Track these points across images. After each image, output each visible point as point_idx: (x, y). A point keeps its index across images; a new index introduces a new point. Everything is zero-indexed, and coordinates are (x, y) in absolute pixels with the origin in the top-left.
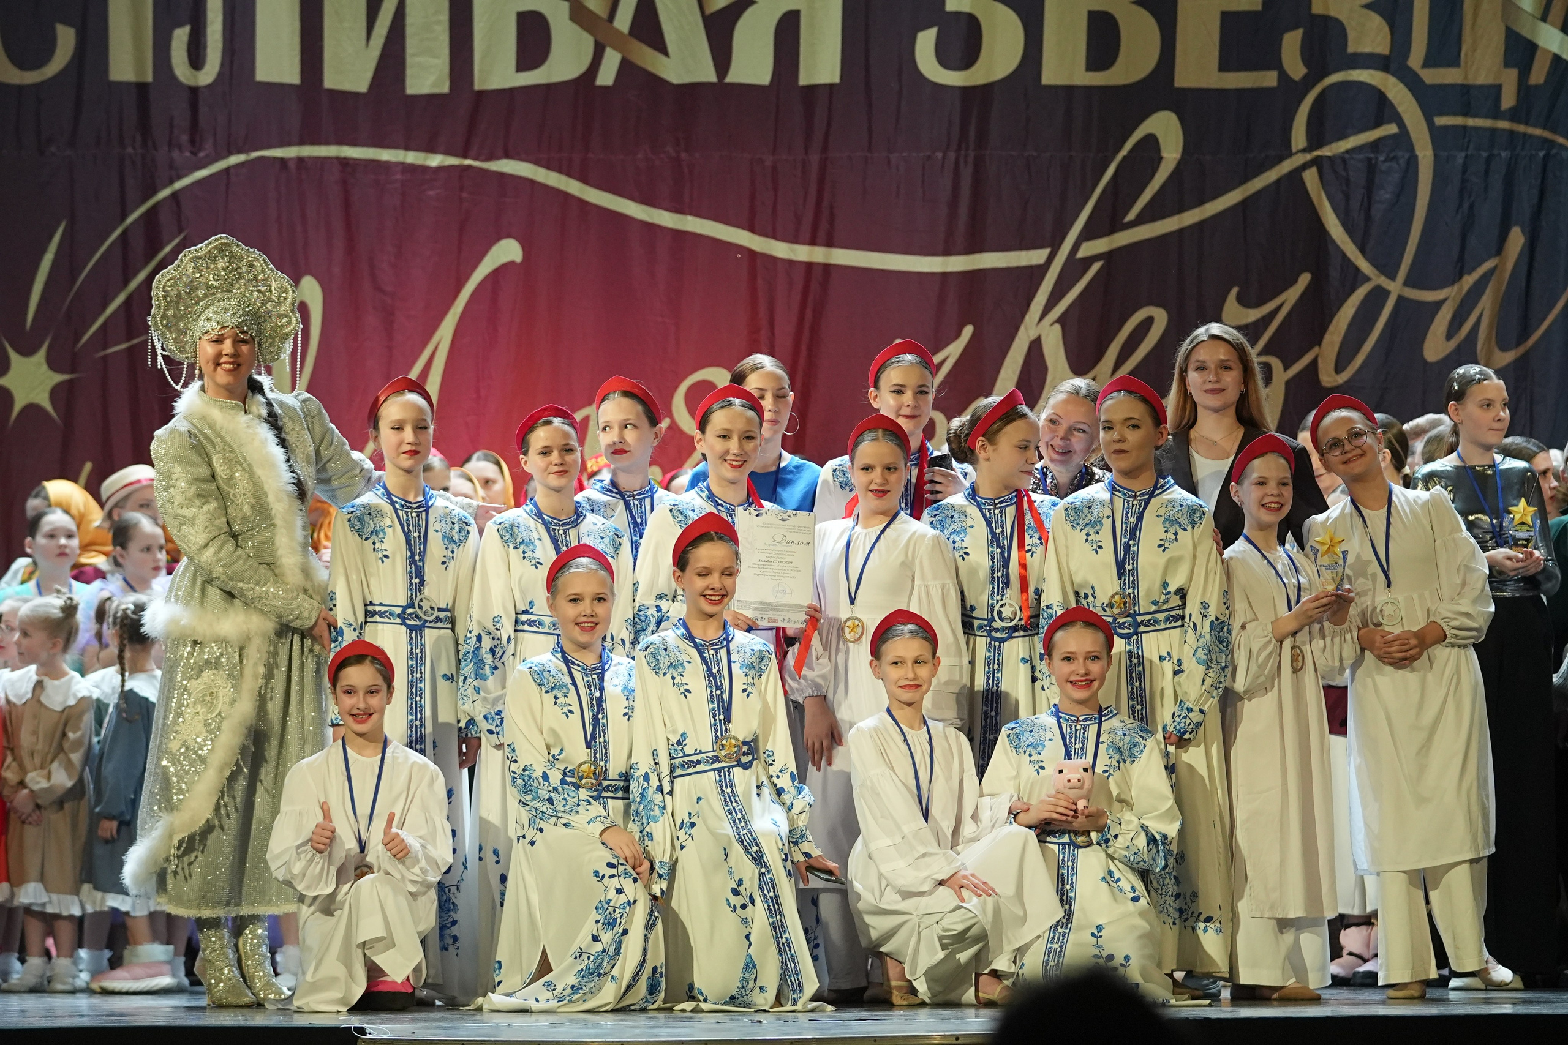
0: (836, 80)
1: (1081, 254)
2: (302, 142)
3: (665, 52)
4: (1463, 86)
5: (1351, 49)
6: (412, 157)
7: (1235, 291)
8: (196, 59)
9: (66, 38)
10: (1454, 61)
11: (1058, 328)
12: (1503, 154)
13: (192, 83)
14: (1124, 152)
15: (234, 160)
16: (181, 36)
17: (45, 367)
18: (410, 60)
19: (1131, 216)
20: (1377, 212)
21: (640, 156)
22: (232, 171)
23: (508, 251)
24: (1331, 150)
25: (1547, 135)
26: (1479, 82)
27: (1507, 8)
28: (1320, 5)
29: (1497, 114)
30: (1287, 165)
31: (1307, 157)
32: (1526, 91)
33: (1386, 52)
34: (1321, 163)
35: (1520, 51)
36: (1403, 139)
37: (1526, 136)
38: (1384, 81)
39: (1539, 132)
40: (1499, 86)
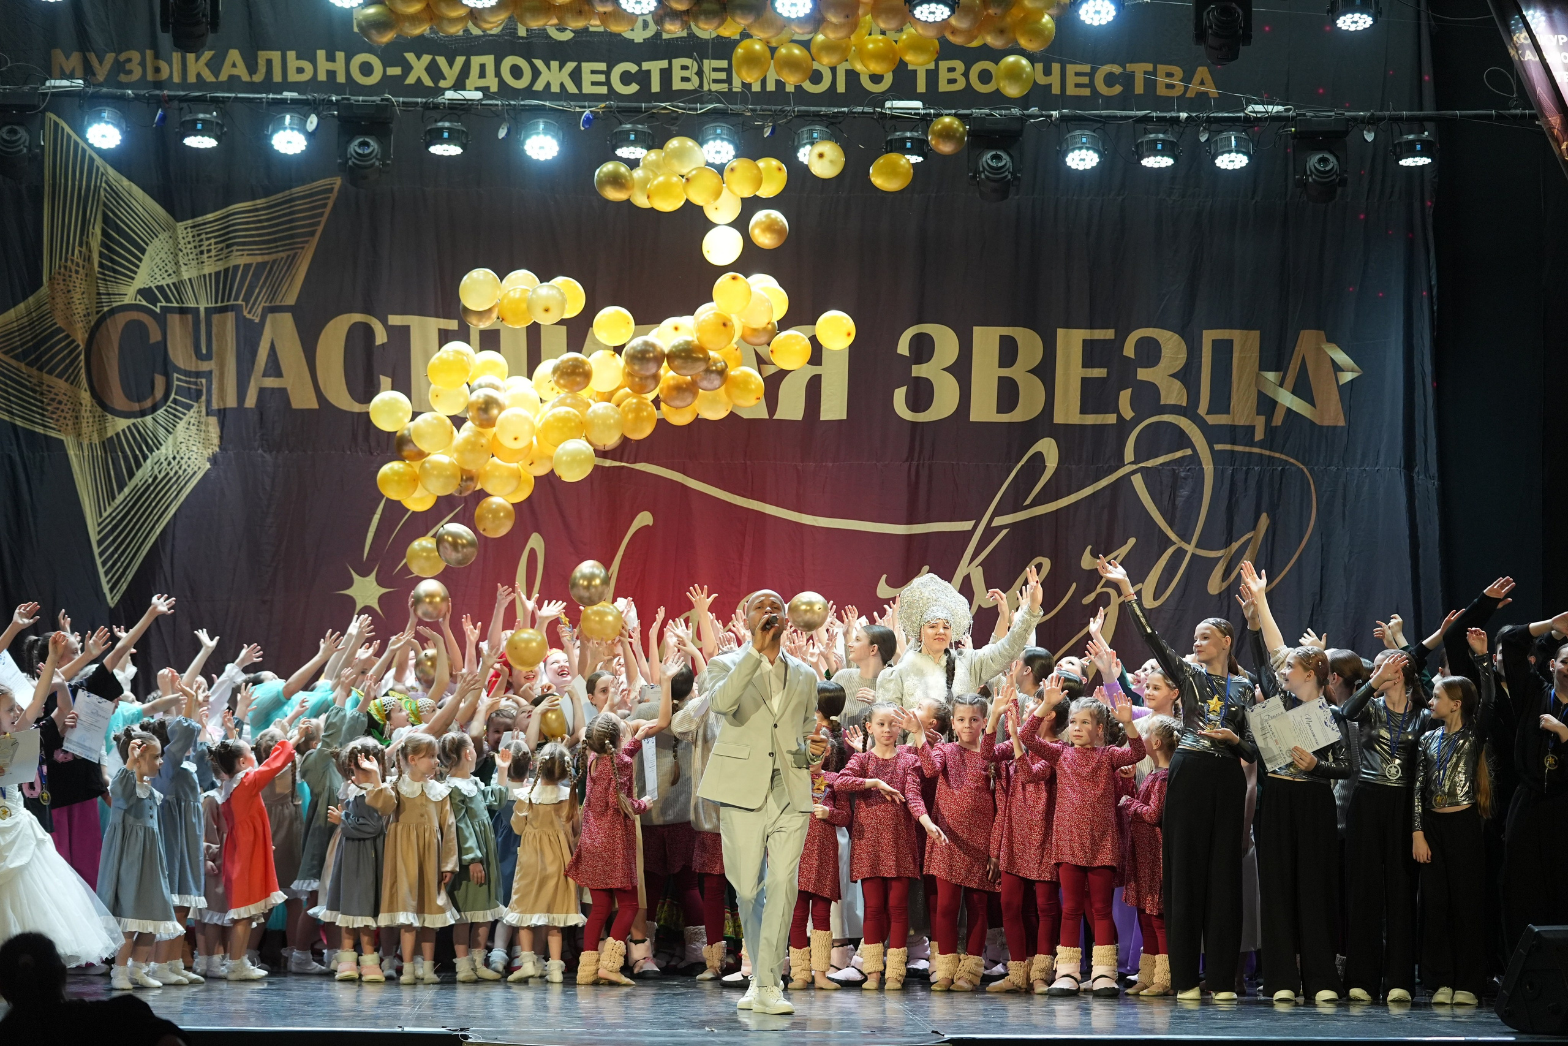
0: (845, 417)
1: (994, 524)
4: (1231, 426)
5: (1162, 402)
7: (1089, 547)
9: (386, 383)
10: (1226, 411)
11: (980, 568)
12: (1256, 468)
14: (1022, 463)
17: (375, 583)
19: (1028, 501)
20: (1179, 501)
21: (723, 462)
23: (645, 519)
24: (1149, 464)
25: (1283, 457)
26: (1242, 423)
27: (1258, 379)
28: (1143, 374)
29: (1252, 443)
30: (1121, 472)
31: (1135, 467)
32: (1270, 430)
33: (1184, 404)
34: (1145, 472)
35: (1267, 405)
36: (1195, 458)
37: (1270, 458)
38: (1183, 423)
39: (1277, 455)
40: (1254, 427)
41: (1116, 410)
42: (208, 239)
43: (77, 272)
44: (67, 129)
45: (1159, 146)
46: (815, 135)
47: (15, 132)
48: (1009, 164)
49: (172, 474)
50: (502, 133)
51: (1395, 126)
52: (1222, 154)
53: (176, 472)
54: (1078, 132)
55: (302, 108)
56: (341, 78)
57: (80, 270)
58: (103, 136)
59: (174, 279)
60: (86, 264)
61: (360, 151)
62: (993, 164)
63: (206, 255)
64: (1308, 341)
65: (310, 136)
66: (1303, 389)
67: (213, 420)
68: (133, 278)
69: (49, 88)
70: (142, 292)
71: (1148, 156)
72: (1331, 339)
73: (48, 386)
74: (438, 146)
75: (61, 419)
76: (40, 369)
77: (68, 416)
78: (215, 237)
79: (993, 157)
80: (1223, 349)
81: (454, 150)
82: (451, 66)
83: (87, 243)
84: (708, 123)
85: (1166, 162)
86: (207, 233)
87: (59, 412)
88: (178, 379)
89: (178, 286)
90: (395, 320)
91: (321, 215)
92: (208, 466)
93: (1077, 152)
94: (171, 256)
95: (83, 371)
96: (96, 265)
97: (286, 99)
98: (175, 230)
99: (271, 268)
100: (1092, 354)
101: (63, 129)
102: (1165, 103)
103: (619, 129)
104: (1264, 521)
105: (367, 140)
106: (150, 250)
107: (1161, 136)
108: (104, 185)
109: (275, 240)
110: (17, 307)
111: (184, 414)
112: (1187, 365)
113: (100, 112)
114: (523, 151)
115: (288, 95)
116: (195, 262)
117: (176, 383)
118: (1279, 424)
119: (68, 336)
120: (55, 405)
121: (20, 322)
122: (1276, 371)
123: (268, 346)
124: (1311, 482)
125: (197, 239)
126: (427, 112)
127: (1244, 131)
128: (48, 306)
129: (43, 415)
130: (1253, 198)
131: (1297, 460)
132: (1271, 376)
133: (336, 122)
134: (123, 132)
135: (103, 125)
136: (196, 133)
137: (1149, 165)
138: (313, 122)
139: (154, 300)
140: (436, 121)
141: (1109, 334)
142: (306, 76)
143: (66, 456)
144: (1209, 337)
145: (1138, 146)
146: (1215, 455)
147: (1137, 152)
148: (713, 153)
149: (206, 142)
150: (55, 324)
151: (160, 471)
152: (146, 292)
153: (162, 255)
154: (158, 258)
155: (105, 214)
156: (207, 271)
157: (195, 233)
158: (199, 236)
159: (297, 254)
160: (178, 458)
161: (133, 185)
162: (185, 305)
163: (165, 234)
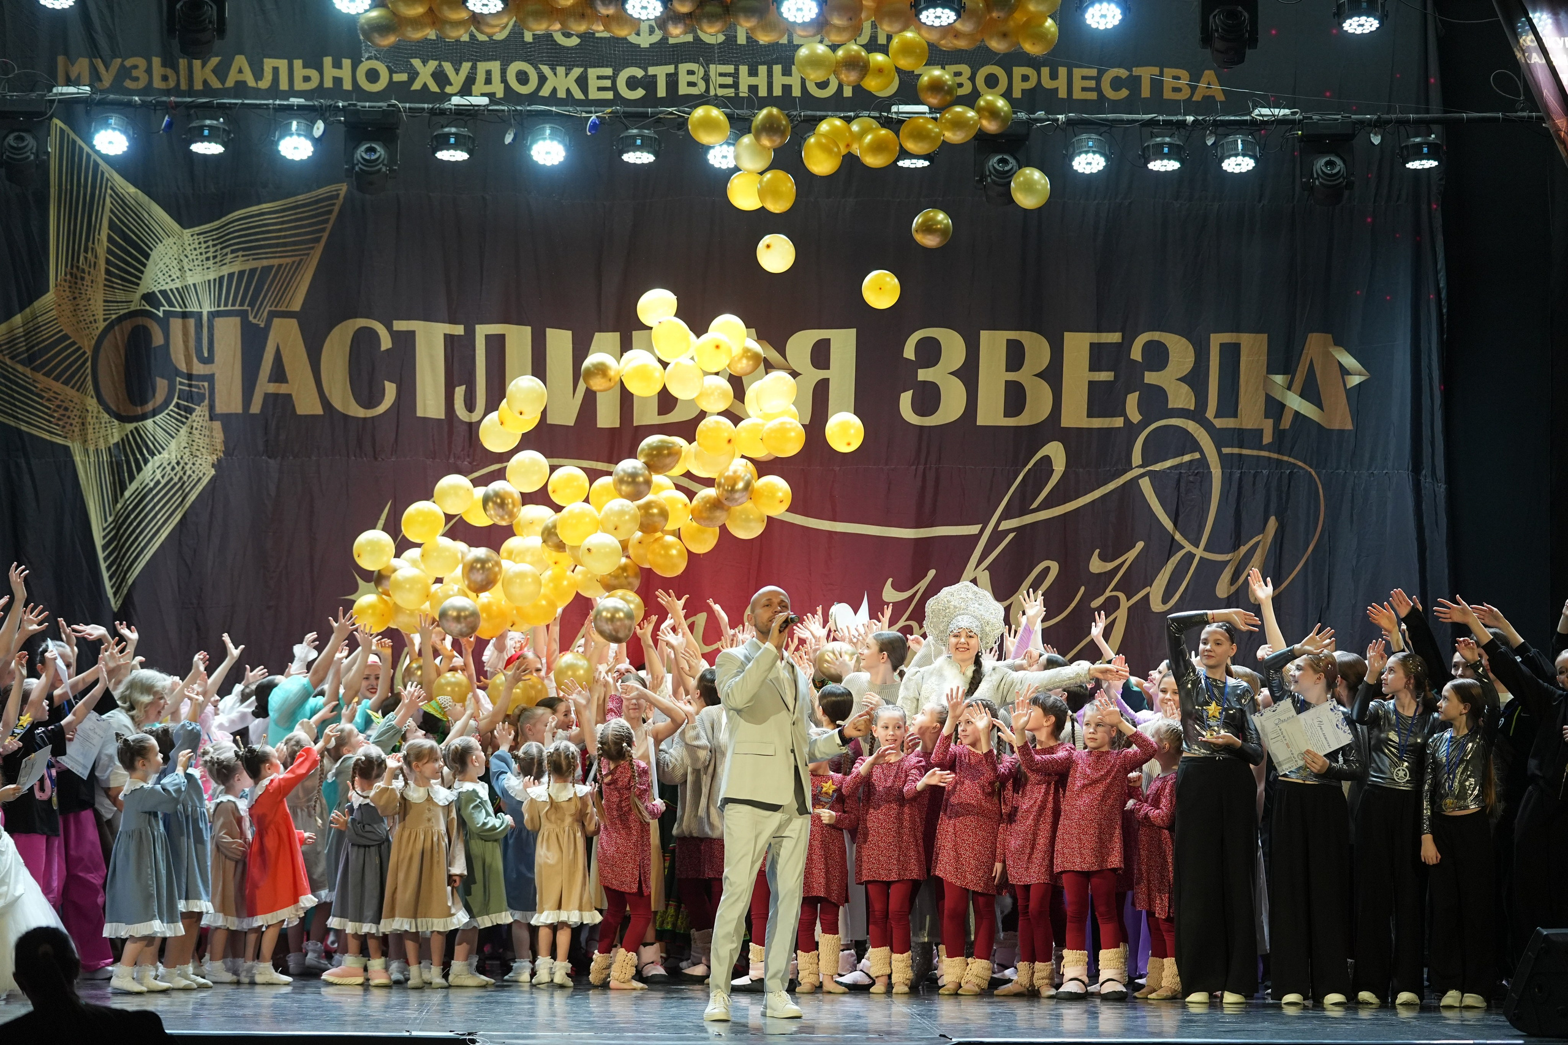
1: (1001, 528)
4: (1239, 429)
5: (1170, 406)
7: (1097, 551)
8: (470, 407)
10: (1234, 414)
11: (987, 572)
12: (1264, 472)
13: (467, 420)
14: (1029, 466)
16: (460, 392)
18: (598, 408)
19: (1035, 505)
24: (1157, 467)
25: (1291, 460)
26: (1249, 427)
27: (1266, 382)
28: (1150, 378)
29: (1261, 448)
30: (1129, 476)
31: (1142, 470)
32: (1279, 434)
33: (1192, 408)
34: (1152, 475)
35: (1275, 409)
36: (1203, 462)
37: (1279, 461)
38: (1191, 426)
39: (1285, 458)
40: (1262, 430)
41: (1123, 413)
42: (214, 246)
43: (83, 279)
44: (73, 135)
45: (1166, 150)
47: (22, 139)
48: (1016, 168)
49: (176, 479)
50: (509, 139)
51: (1402, 128)
52: (1229, 157)
53: (181, 478)
54: (1084, 136)
55: (308, 114)
56: (347, 85)
57: (86, 276)
58: (110, 142)
59: (178, 284)
60: (92, 270)
61: (367, 157)
62: (1000, 167)
63: (211, 261)
64: (1315, 345)
65: (316, 142)
66: (1310, 393)
67: (217, 425)
68: (138, 285)
69: (56, 94)
70: (145, 297)
71: (1155, 160)
72: (1338, 343)
73: (55, 392)
74: (445, 152)
75: (68, 426)
76: (47, 375)
77: (74, 422)
78: (221, 243)
79: (1000, 161)
80: (1231, 354)
81: (461, 156)
82: (457, 71)
83: (92, 249)
85: (1173, 165)
86: (212, 240)
87: (66, 419)
88: (181, 383)
89: (182, 292)
90: (400, 325)
91: (326, 221)
92: (213, 472)
93: (1083, 156)
94: (176, 262)
95: (89, 378)
96: (103, 271)
97: (293, 105)
98: (180, 237)
99: (277, 274)
100: (1098, 357)
101: (69, 136)
102: (1173, 107)
103: (626, 134)
104: (1272, 523)
105: (373, 145)
106: (154, 255)
107: (1167, 139)
108: (109, 191)
110: (23, 313)
112: (1193, 370)
113: (107, 118)
114: (530, 156)
115: (294, 101)
116: (201, 268)
117: (179, 387)
118: (1287, 427)
119: (74, 343)
120: (61, 411)
121: (25, 327)
122: (1284, 374)
123: (273, 352)
124: (1320, 486)
125: (204, 246)
126: (433, 118)
127: (1251, 134)
128: (54, 312)
129: (48, 421)
130: (1260, 201)
131: (1305, 463)
132: (1279, 379)
133: (343, 128)
134: (129, 139)
135: (110, 131)
136: (203, 139)
137: (1155, 169)
138: (319, 128)
139: (157, 305)
140: (443, 127)
141: (1115, 337)
142: (313, 84)
143: (73, 462)
144: (1216, 340)
145: (1144, 149)
146: (1223, 459)
147: (1143, 156)
148: (719, 158)
149: (213, 149)
150: (61, 331)
151: (163, 477)
152: (149, 298)
153: (166, 260)
154: (161, 264)
155: (111, 220)
156: (212, 277)
157: (202, 240)
158: (205, 242)
159: (301, 260)
160: (182, 464)
161: (139, 192)
162: (188, 310)
163: (171, 240)
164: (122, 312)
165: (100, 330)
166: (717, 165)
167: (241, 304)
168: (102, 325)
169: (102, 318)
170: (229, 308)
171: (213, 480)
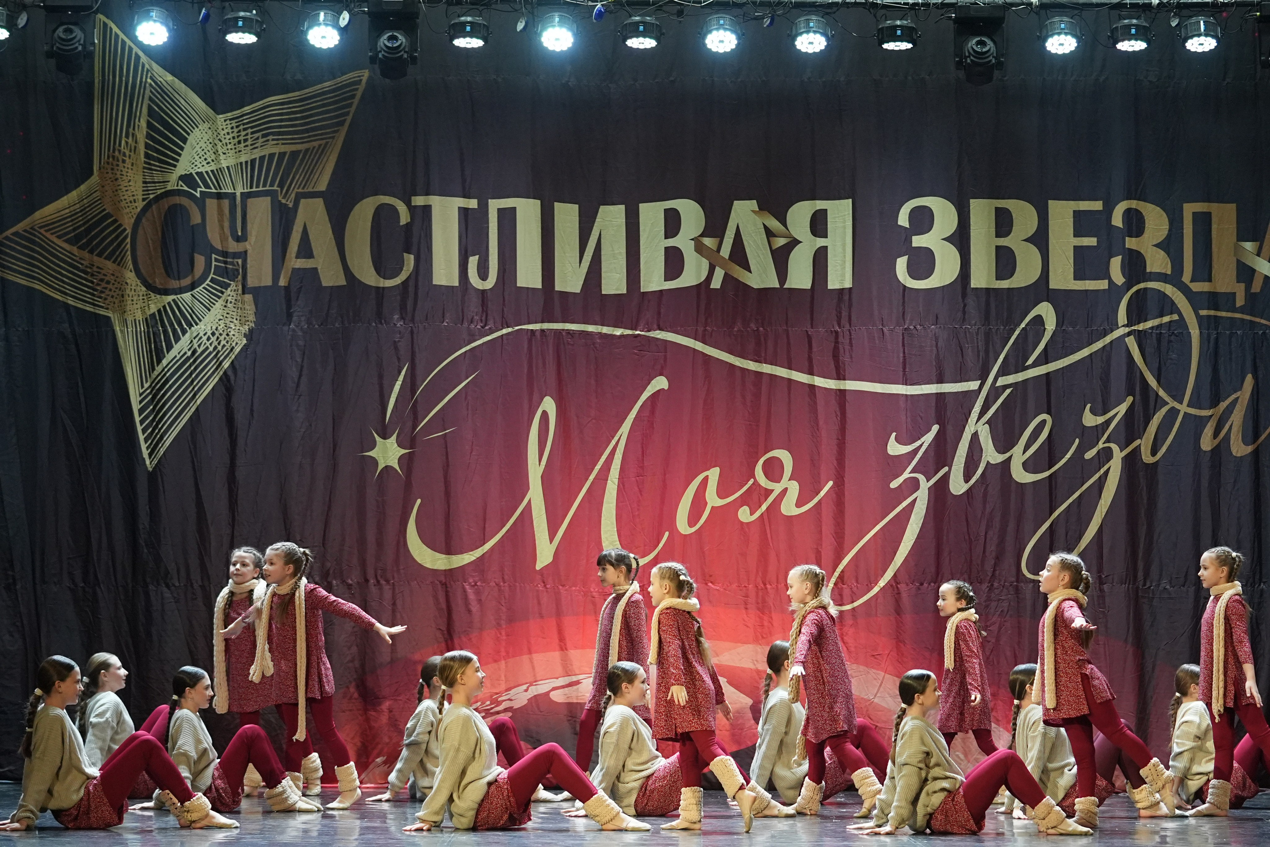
0: (850, 286)
1: (998, 384)
2: (543, 322)
3: (750, 272)
4: (1214, 292)
5: (1148, 270)
6: (605, 330)
7: (1089, 406)
8: (483, 275)
9: (410, 260)
10: (1209, 279)
11: (987, 426)
12: (1239, 332)
13: (481, 288)
14: (1022, 326)
15: (504, 331)
16: (473, 261)
17: (396, 445)
18: (603, 275)
19: (1030, 362)
21: (736, 329)
22: (504, 337)
23: (660, 383)
24: (1141, 327)
25: (1263, 321)
26: (1223, 290)
27: (1237, 249)
28: (1131, 243)
29: (1234, 310)
30: (1115, 335)
31: (1128, 330)
32: (1251, 297)
33: (1169, 272)
34: (1141, 335)
35: (1246, 273)
36: (1182, 322)
37: (1251, 321)
38: (1169, 289)
39: (1258, 320)
40: (1235, 294)
41: (1107, 276)
42: (245, 129)
43: (124, 161)
44: (115, 29)
45: (1133, 31)
46: (811, 24)
47: (71, 31)
48: (993, 49)
49: (211, 349)
50: (520, 26)
52: (1192, 37)
53: (215, 348)
54: (1057, 19)
55: (335, 5)
57: (127, 159)
58: (152, 34)
59: (214, 168)
60: (132, 154)
61: (390, 45)
62: (978, 49)
63: (243, 145)
65: (343, 31)
67: (248, 297)
68: (175, 166)
70: (182, 178)
71: (1123, 40)
73: (98, 267)
74: (461, 40)
75: (109, 298)
76: (91, 252)
77: (115, 295)
78: (252, 127)
79: (978, 43)
80: (1203, 222)
81: (476, 43)
83: (133, 134)
84: (711, 14)
85: (1139, 45)
86: (244, 124)
87: (107, 292)
88: (216, 260)
89: (217, 174)
90: (419, 201)
91: (350, 105)
92: (244, 341)
93: (1056, 37)
94: (210, 146)
95: (129, 253)
96: (142, 156)
98: (214, 122)
99: (304, 157)
100: (1082, 224)
101: (111, 29)
103: (629, 21)
104: (1249, 381)
105: (395, 34)
106: (191, 139)
107: (1134, 21)
108: (149, 80)
109: (307, 131)
110: (70, 195)
111: (222, 293)
112: (1169, 236)
113: (149, 11)
114: (541, 43)
116: (233, 151)
117: (214, 263)
119: (116, 221)
120: (104, 285)
121: (72, 209)
122: (1253, 241)
123: (301, 230)
125: (236, 130)
126: (451, 7)
127: (1213, 16)
128: (98, 194)
129: (93, 295)
130: (1224, 80)
132: (1249, 246)
133: (367, 18)
134: (169, 30)
135: (151, 23)
136: (237, 30)
137: (1123, 49)
138: (345, 18)
139: (194, 186)
140: (459, 16)
141: (1097, 205)
143: (113, 332)
144: (1189, 209)
145: (1114, 31)
146: (1200, 319)
147: (1112, 37)
148: (716, 43)
149: (246, 39)
150: (104, 210)
151: (199, 346)
152: (187, 179)
153: (202, 144)
154: (198, 147)
155: (150, 107)
156: (243, 159)
157: (234, 125)
158: (237, 127)
159: (327, 143)
160: (217, 334)
161: (176, 80)
162: (223, 191)
163: (206, 125)
164: (159, 192)
165: (139, 209)
166: (714, 49)
167: (272, 185)
168: (140, 205)
169: (141, 197)
170: (261, 189)
171: (245, 348)
